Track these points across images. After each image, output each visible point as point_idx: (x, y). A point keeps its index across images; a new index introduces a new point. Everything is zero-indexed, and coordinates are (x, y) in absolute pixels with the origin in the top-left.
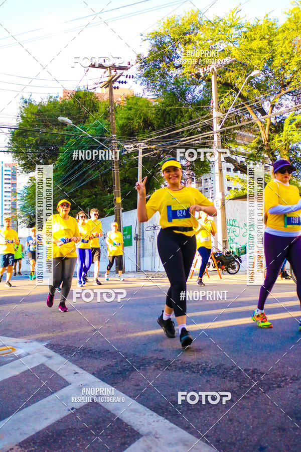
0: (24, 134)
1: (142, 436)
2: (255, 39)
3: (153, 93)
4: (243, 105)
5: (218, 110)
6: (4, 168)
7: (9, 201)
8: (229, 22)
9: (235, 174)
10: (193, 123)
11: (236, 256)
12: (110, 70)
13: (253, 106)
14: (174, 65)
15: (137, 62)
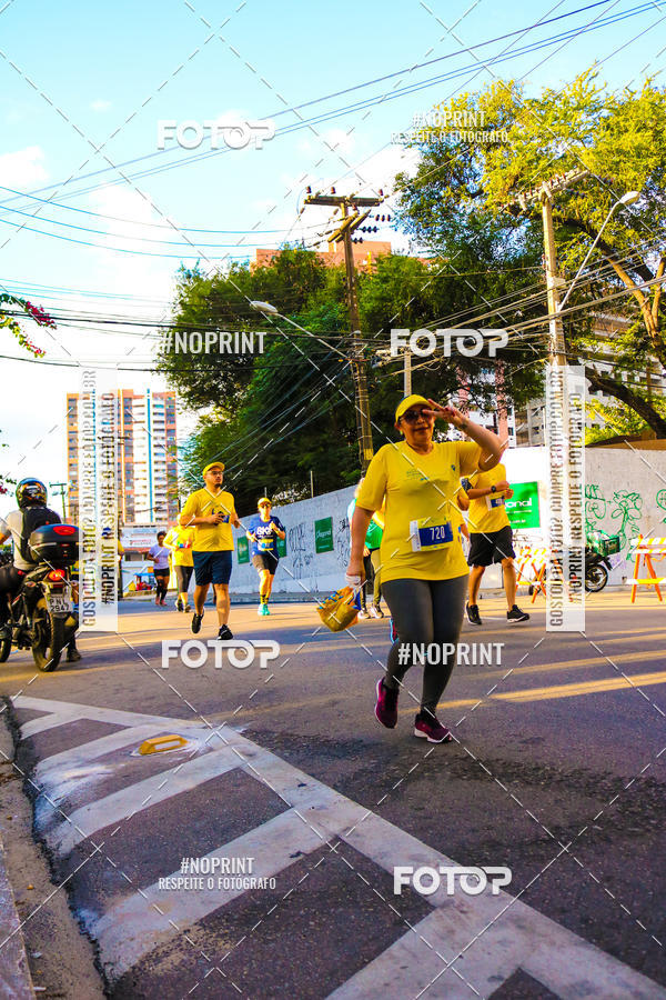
1: (433, 908)
2: (627, 131)
3: (429, 248)
4: (606, 262)
5: (556, 273)
6: (153, 402)
7: (164, 462)
8: (573, 100)
9: (593, 397)
10: (508, 301)
11: (599, 556)
12: (346, 208)
13: (625, 262)
14: (467, 190)
15: (397, 190)
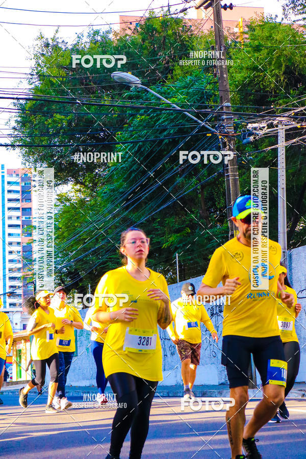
0: (45, 109)
6: (7, 179)
